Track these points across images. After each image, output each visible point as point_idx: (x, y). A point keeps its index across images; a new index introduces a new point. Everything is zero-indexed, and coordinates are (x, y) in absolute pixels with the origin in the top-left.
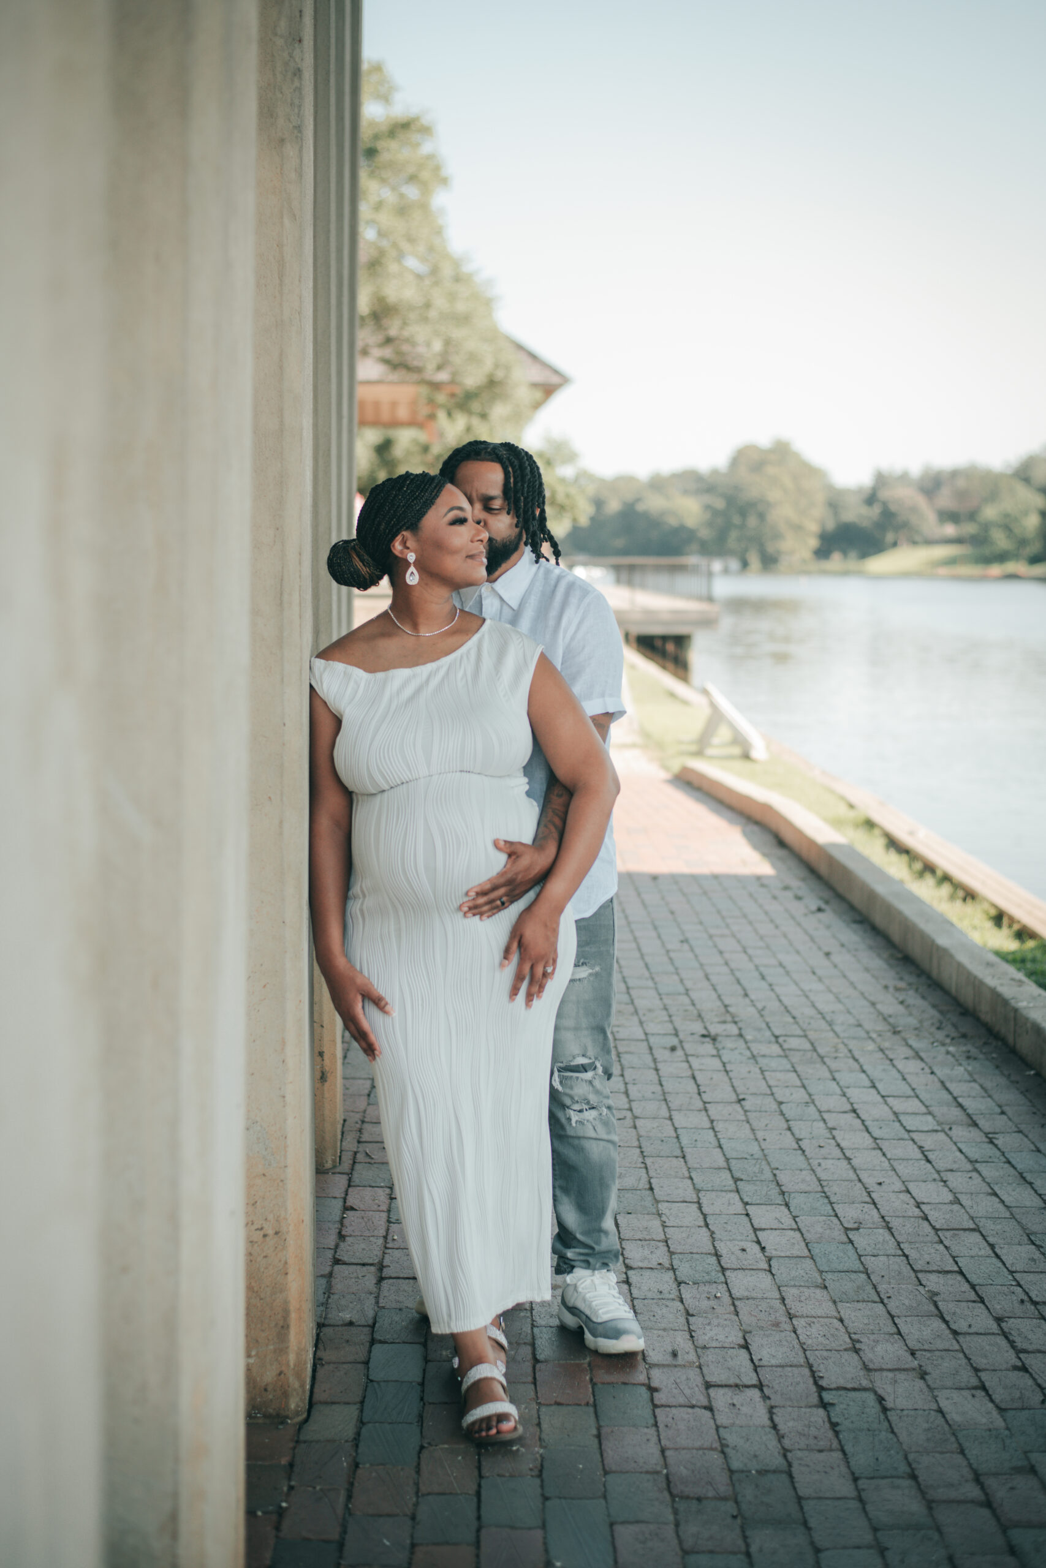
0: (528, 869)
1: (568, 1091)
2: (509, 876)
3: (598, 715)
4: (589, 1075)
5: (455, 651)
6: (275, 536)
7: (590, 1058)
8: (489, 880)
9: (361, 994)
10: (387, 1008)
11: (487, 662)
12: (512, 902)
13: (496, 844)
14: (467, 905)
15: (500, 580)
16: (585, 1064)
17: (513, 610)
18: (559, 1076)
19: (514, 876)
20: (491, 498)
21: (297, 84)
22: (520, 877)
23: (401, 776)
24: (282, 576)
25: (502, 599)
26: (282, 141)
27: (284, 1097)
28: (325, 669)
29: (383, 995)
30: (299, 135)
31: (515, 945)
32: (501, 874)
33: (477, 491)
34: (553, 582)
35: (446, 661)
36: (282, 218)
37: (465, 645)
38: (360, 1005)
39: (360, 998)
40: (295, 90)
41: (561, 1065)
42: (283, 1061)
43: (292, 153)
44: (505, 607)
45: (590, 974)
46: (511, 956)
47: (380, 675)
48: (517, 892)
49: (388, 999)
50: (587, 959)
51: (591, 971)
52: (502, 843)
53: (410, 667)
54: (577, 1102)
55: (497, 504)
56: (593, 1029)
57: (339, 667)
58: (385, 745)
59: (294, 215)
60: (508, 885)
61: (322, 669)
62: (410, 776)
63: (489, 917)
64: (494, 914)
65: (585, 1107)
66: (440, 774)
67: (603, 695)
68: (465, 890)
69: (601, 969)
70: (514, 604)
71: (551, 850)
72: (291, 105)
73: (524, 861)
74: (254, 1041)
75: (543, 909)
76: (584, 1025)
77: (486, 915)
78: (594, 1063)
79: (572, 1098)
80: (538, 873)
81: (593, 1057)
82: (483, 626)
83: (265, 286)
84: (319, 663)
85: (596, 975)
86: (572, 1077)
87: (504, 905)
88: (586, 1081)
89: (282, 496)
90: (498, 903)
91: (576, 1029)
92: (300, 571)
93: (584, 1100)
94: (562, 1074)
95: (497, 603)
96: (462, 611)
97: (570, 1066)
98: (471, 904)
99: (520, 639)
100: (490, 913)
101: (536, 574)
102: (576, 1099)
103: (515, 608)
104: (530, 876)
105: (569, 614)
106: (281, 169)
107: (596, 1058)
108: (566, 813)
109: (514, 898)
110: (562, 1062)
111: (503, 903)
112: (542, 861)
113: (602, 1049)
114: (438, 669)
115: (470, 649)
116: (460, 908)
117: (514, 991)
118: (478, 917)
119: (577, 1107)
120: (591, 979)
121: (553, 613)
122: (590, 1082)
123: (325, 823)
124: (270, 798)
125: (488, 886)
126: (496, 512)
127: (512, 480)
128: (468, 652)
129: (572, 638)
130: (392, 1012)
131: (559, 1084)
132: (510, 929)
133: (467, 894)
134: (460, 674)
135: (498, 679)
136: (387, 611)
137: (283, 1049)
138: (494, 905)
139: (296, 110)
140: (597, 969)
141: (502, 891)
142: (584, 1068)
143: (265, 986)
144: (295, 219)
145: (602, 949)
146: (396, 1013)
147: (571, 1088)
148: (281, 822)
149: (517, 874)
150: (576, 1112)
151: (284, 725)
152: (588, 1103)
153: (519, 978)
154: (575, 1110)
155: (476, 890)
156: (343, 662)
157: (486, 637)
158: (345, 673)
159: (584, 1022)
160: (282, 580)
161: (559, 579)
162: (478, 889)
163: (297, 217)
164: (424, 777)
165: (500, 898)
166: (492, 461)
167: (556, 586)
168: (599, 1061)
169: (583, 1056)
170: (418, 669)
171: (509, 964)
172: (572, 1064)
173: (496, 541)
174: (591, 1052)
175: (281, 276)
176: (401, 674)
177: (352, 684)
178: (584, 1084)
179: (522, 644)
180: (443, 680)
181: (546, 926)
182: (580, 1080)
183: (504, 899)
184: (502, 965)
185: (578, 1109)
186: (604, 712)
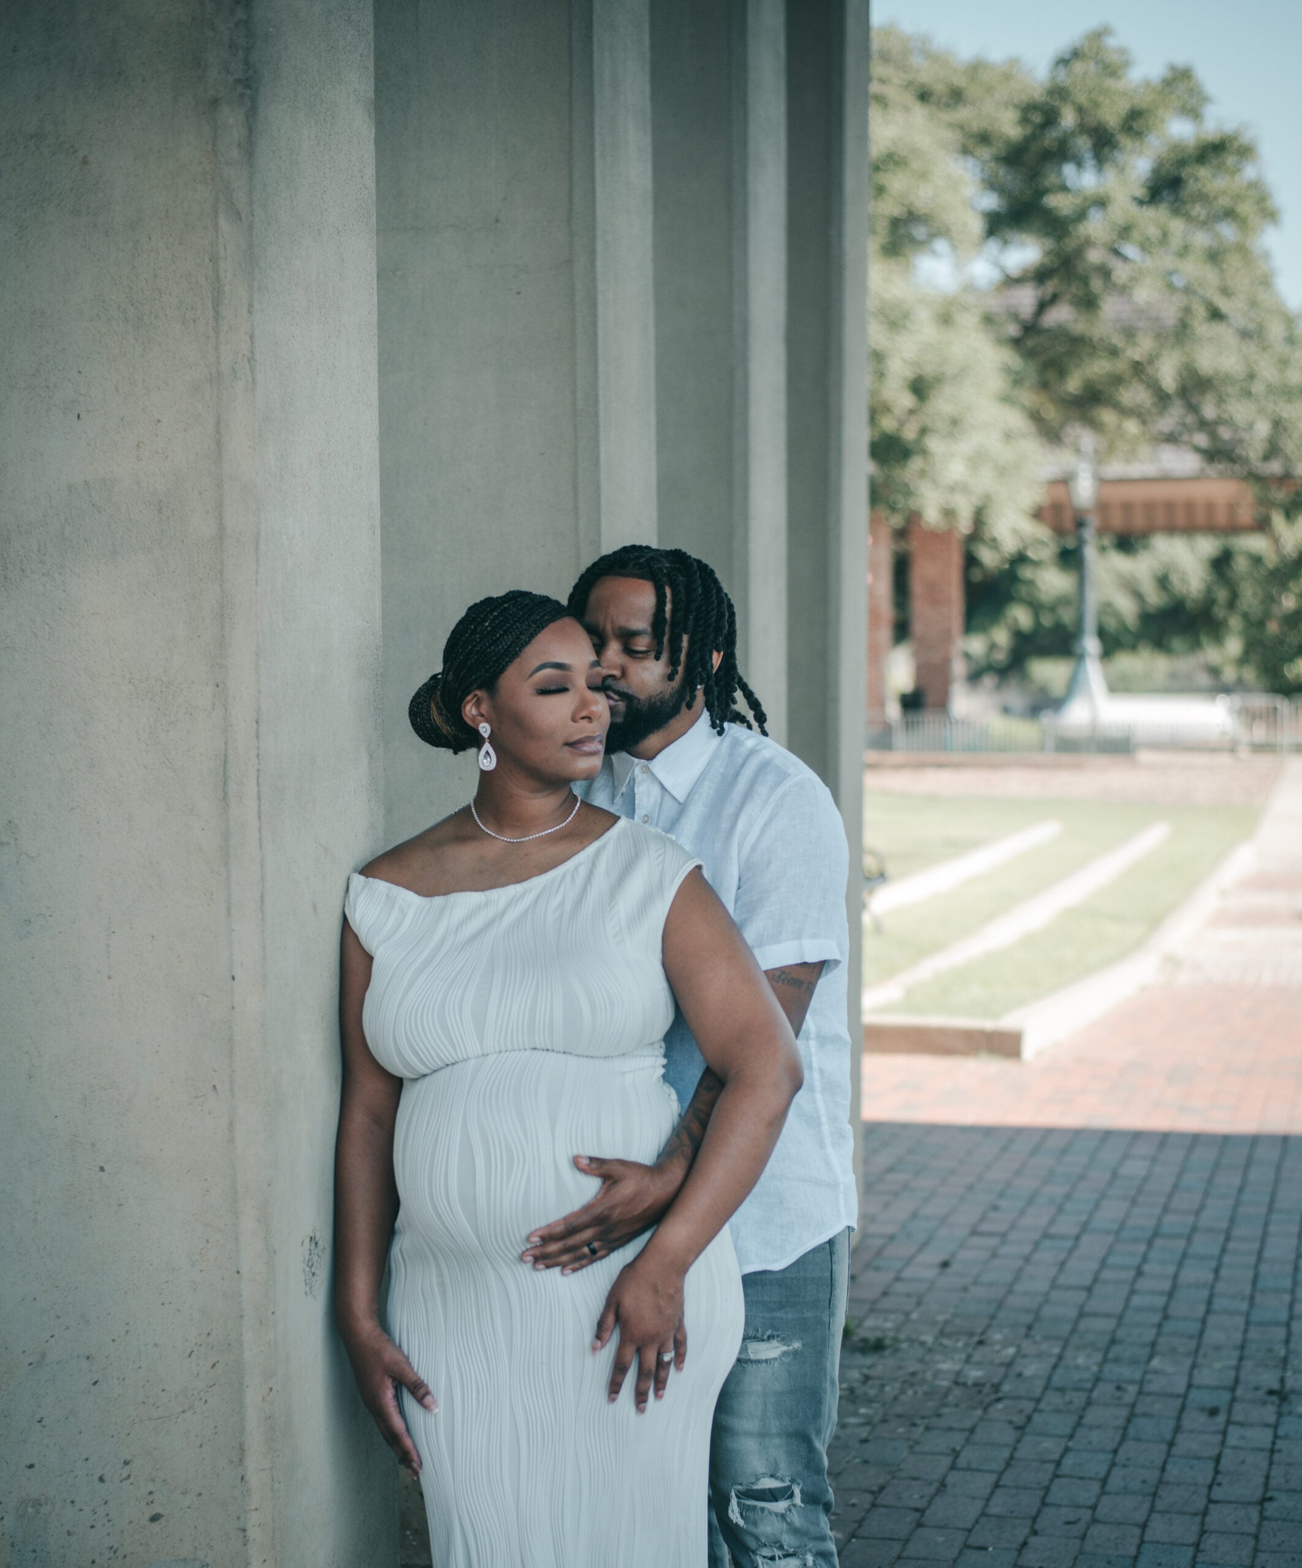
0: (631, 1201)
1: (751, 1528)
2: (598, 1211)
3: (791, 966)
4: (781, 1506)
5: (555, 866)
6: (214, 696)
7: (782, 1480)
8: (564, 1219)
9: (390, 1376)
10: (428, 1400)
11: (601, 882)
12: (612, 1250)
13: (576, 1162)
14: (531, 1252)
15: (659, 757)
16: (776, 1489)
17: (679, 803)
18: (739, 1504)
19: (606, 1212)
20: (634, 634)
21: (241, 14)
22: (617, 1211)
23: (442, 1055)
24: (226, 756)
25: (663, 787)
26: (215, 102)
27: (244, 1530)
28: (363, 888)
29: (425, 1382)
30: (248, 92)
31: (611, 1319)
32: (586, 1208)
33: (612, 622)
34: (740, 760)
35: (538, 882)
36: (216, 218)
37: (573, 859)
38: (389, 1394)
39: (389, 1383)
40: (237, 25)
41: (739, 1487)
42: (242, 1478)
43: (231, 120)
44: (667, 798)
45: (785, 1354)
46: (606, 1335)
47: (438, 900)
48: (616, 1235)
49: (431, 1387)
50: (777, 1330)
51: (785, 1348)
52: (585, 1162)
53: (483, 890)
54: (765, 1545)
55: (642, 643)
56: (789, 1435)
57: (380, 886)
58: (418, 1008)
59: (239, 213)
60: (595, 1225)
61: (359, 888)
62: (454, 1055)
63: (574, 1270)
64: (582, 1267)
65: (778, 1553)
66: (500, 1052)
67: (798, 936)
68: (525, 1233)
69: (804, 1345)
70: (680, 794)
71: (676, 1172)
72: (230, 47)
73: (627, 1188)
74: (201, 1446)
75: (651, 1267)
76: (774, 1430)
77: (570, 1267)
78: (789, 1487)
79: (757, 1538)
80: (649, 1207)
81: (787, 1479)
82: (612, 830)
83: (194, 321)
84: (358, 880)
85: (796, 1353)
86: (755, 1507)
87: (594, 1256)
88: (776, 1514)
89: (223, 636)
90: (586, 1250)
91: (763, 1435)
92: (258, 748)
93: (775, 1543)
94: (743, 1501)
95: (656, 791)
96: (586, 805)
97: (752, 1490)
98: (537, 1252)
99: (662, 851)
100: (577, 1265)
101: (718, 748)
102: (763, 1540)
103: (682, 800)
104: (636, 1213)
105: (751, 808)
106: (214, 145)
107: (793, 1481)
108: (709, 1115)
109: (613, 1245)
110: (741, 1484)
111: (593, 1252)
112: (658, 1190)
113: (807, 1467)
114: (524, 894)
115: (580, 864)
116: (521, 1258)
117: (614, 1388)
118: (557, 1270)
119: (766, 1552)
120: (785, 1360)
121: (729, 809)
122: (783, 1516)
123: (359, 1119)
124: (214, 1086)
125: (560, 1229)
126: (640, 655)
127: (668, 607)
128: (576, 869)
129: (754, 848)
130: (433, 1407)
131: (739, 1516)
132: (606, 1294)
133: (528, 1239)
134: (555, 902)
135: (611, 909)
136: (468, 808)
137: (241, 1460)
138: (578, 1253)
139: (241, 55)
140: (797, 1345)
141: (587, 1234)
142: (773, 1495)
143: (214, 1366)
144: (240, 219)
145: (806, 1315)
146: (440, 1409)
147: (755, 1524)
148: (231, 1124)
149: (613, 1208)
150: (766, 1560)
151: (233, 978)
152: (781, 1547)
153: (619, 1369)
154: (764, 1557)
155: (539, 1233)
156: (387, 880)
157: (611, 847)
158: (388, 895)
159: (774, 1426)
160: (225, 762)
161: (752, 753)
162: (544, 1232)
163: (243, 216)
164: (476, 1057)
165: (588, 1244)
166: (642, 577)
167: (742, 766)
168: (799, 1484)
169: (772, 1476)
170: (494, 894)
171: (602, 1347)
172: (755, 1487)
173: (639, 700)
174: (784, 1470)
175: (217, 303)
176: (465, 901)
177: (395, 913)
178: (774, 1519)
179: (661, 858)
180: (526, 911)
181: (655, 1290)
182: (766, 1512)
183: (596, 1244)
184: (594, 1349)
185: (770, 1555)
186: (799, 961)
